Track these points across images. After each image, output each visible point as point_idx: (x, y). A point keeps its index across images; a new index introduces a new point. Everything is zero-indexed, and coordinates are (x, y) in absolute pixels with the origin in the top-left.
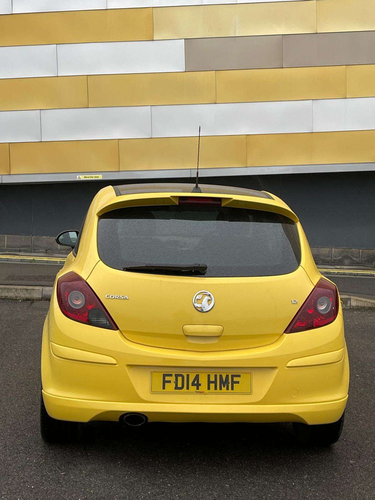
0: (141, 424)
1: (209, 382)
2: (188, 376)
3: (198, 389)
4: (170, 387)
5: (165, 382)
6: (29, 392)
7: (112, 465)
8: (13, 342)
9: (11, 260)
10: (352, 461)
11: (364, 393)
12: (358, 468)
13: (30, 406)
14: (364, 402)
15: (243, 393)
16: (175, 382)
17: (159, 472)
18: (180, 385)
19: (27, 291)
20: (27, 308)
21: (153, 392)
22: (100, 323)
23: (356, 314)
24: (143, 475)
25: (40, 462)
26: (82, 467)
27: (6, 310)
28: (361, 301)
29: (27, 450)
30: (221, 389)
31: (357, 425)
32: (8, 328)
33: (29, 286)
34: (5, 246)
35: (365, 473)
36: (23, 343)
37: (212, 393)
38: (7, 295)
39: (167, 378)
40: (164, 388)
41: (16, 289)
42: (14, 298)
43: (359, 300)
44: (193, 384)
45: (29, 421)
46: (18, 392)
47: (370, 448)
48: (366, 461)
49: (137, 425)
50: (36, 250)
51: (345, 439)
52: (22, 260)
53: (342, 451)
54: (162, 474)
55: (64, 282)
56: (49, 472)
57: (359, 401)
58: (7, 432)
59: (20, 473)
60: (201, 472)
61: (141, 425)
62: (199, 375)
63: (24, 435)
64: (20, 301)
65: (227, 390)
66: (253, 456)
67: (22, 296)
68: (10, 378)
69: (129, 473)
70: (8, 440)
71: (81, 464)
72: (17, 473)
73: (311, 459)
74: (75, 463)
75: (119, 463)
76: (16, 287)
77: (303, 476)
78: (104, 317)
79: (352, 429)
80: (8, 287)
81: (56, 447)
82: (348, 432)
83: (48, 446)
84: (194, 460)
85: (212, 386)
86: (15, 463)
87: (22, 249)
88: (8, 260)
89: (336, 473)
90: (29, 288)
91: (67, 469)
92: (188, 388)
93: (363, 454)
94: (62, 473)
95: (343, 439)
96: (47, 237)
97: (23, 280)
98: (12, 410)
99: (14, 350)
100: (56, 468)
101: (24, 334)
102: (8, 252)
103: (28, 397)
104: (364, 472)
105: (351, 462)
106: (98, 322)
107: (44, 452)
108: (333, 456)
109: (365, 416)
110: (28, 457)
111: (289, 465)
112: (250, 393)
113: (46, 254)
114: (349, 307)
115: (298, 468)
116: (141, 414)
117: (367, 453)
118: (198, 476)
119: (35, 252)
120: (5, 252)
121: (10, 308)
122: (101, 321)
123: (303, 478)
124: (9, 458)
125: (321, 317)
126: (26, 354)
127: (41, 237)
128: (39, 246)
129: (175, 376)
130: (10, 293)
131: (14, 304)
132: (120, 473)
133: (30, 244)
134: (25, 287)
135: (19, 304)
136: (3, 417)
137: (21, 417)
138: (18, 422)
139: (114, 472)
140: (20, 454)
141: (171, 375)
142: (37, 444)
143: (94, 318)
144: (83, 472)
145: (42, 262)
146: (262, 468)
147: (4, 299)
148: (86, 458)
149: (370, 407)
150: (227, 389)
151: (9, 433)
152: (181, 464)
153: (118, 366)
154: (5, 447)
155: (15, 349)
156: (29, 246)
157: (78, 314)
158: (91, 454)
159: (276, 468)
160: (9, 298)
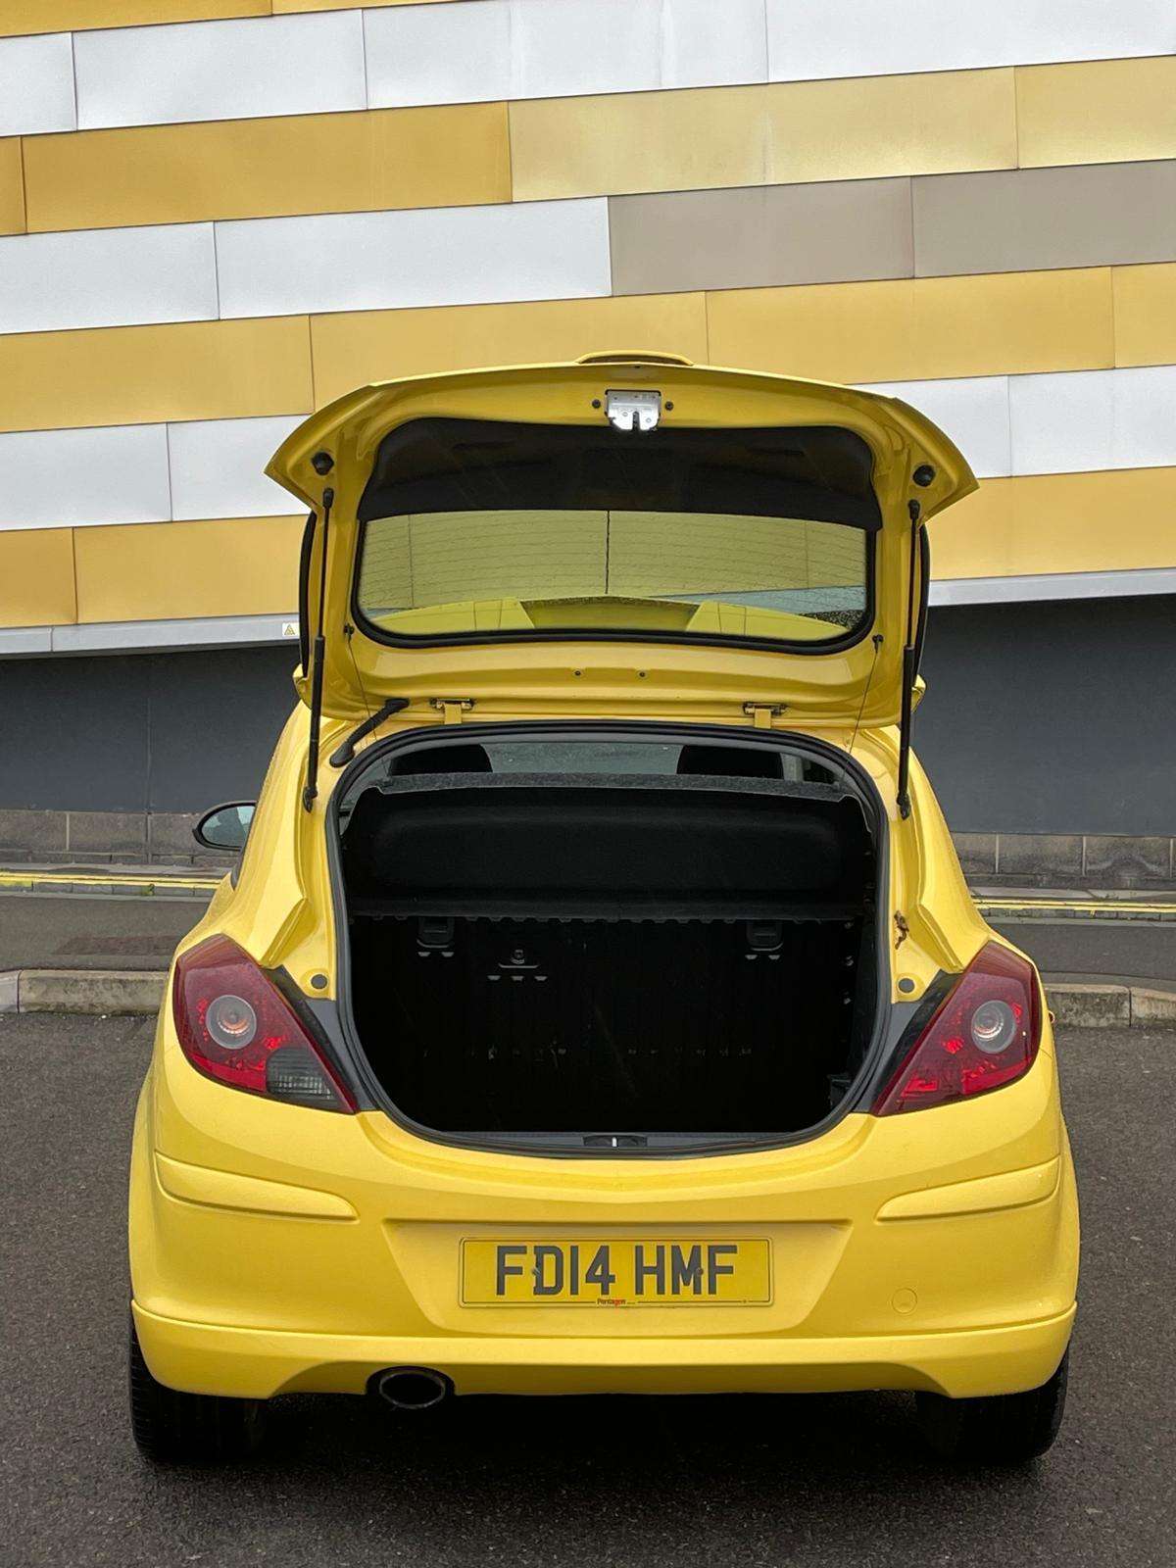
0: (434, 1401)
1: (641, 1270)
2: (574, 1250)
3: (605, 1291)
4: (520, 1286)
5: (503, 1271)
6: (112, 1304)
7: (348, 1528)
8: (73, 1148)
9: (83, 889)
10: (1094, 1507)
11: (1151, 1295)
12: (1109, 1530)
13: (110, 1346)
14: (1149, 1324)
15: (745, 1302)
16: (534, 1273)
17: (491, 1548)
18: (549, 1281)
19: (124, 987)
20: (124, 1041)
21: (466, 1304)
22: (306, 1092)
23: (1147, 1042)
24: (440, 1561)
25: (126, 1522)
26: (254, 1537)
27: (58, 1047)
28: (1163, 1001)
29: (92, 1486)
30: (676, 1290)
31: (1118, 1396)
32: (60, 1104)
33: (131, 973)
34: (65, 847)
35: (1131, 1546)
36: (104, 1151)
37: (649, 1305)
38: (62, 1000)
39: (511, 1261)
40: (500, 1290)
41: (92, 981)
42: (86, 1009)
43: (1159, 1000)
44: (591, 1277)
45: (104, 1393)
46: (75, 1305)
47: (1153, 1469)
48: (1137, 1508)
49: (420, 1406)
50: (162, 857)
51: (1077, 1441)
52: (115, 890)
53: (1065, 1477)
54: (499, 1556)
55: (195, 967)
56: (151, 1553)
57: (1134, 1320)
58: (33, 1430)
59: (65, 1556)
60: (622, 1548)
61: (434, 1404)
62: (607, 1247)
63: (86, 1438)
64: (104, 1017)
65: (694, 1293)
66: (788, 1498)
67: (108, 1003)
68: (54, 1263)
69: (399, 1553)
70: (35, 1455)
71: (253, 1528)
72: (55, 1557)
73: (966, 1504)
74: (235, 1524)
75: (371, 1522)
76: (91, 975)
77: (938, 1558)
78: (316, 1073)
79: (1102, 1406)
80: (66, 975)
81: (179, 1475)
82: (1090, 1419)
83: (156, 1472)
84: (601, 1510)
85: (650, 1281)
86: (50, 1525)
87: (117, 854)
88: (71, 888)
89: (1040, 1548)
90: (130, 978)
91: (208, 1542)
92: (574, 1290)
93: (1131, 1487)
94: (192, 1555)
95: (1073, 1440)
96: (192, 817)
97: (113, 951)
98: (52, 1361)
99: (73, 1171)
100: (174, 1542)
101: (107, 1121)
102: (77, 862)
103: (106, 1319)
104: (1127, 1543)
105: (1090, 1511)
106: (297, 1088)
107: (142, 1491)
108: (1037, 1493)
109: (1148, 1366)
110: (91, 1507)
111: (895, 1524)
112: (766, 1303)
113: (190, 869)
114: (1127, 1022)
115: (925, 1531)
116: (433, 1370)
117: (1143, 1484)
118: (610, 1560)
119: (157, 863)
120: (67, 862)
121: (71, 1040)
122: (306, 1086)
123: (937, 1563)
124: (34, 1512)
125: (986, 1063)
126: (108, 1186)
127: (176, 815)
128: (169, 845)
129: (535, 1253)
130: (74, 993)
131: (84, 1026)
132: (371, 1553)
133: (144, 839)
134: (117, 975)
135: (100, 1027)
136: (25, 1382)
137: (79, 1382)
138: (70, 1399)
139: (352, 1551)
140: (69, 1498)
141: (522, 1250)
142: (122, 1466)
143: (286, 1077)
144: (259, 1551)
145: (177, 892)
146: (812, 1534)
147: (52, 1012)
148: (270, 1507)
149: (1167, 1339)
150: (694, 1290)
151: (39, 1435)
152: (563, 1524)
153: (359, 1225)
154: (24, 1476)
155: (77, 1171)
156: (139, 845)
157: (238, 1066)
158: (285, 1497)
159: (854, 1534)
160: (70, 1009)
